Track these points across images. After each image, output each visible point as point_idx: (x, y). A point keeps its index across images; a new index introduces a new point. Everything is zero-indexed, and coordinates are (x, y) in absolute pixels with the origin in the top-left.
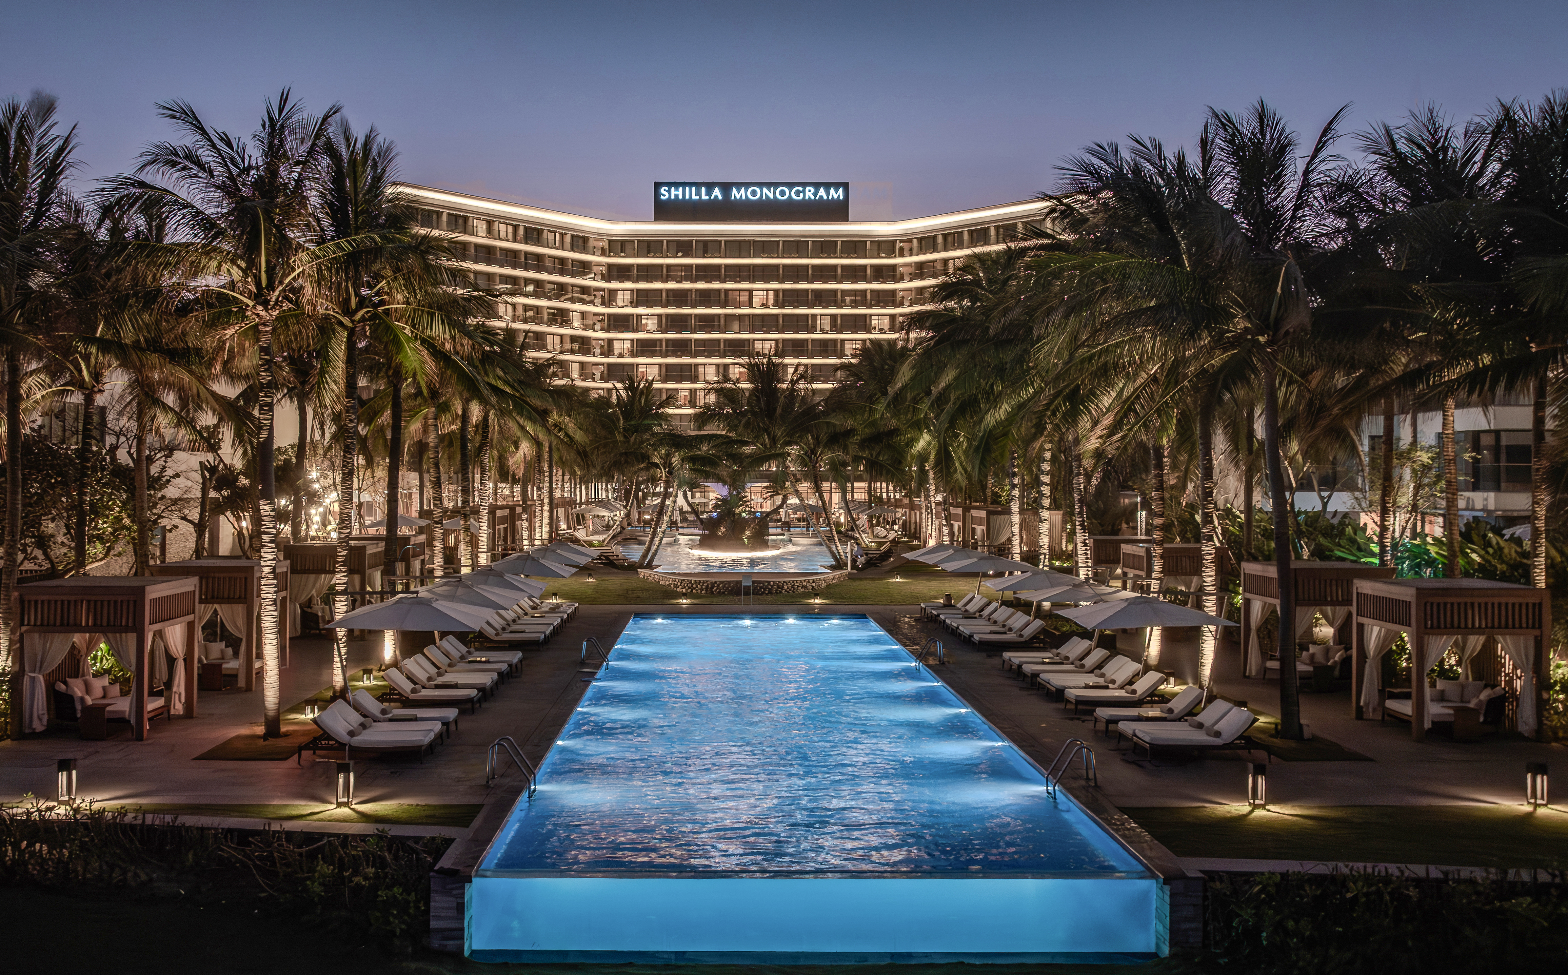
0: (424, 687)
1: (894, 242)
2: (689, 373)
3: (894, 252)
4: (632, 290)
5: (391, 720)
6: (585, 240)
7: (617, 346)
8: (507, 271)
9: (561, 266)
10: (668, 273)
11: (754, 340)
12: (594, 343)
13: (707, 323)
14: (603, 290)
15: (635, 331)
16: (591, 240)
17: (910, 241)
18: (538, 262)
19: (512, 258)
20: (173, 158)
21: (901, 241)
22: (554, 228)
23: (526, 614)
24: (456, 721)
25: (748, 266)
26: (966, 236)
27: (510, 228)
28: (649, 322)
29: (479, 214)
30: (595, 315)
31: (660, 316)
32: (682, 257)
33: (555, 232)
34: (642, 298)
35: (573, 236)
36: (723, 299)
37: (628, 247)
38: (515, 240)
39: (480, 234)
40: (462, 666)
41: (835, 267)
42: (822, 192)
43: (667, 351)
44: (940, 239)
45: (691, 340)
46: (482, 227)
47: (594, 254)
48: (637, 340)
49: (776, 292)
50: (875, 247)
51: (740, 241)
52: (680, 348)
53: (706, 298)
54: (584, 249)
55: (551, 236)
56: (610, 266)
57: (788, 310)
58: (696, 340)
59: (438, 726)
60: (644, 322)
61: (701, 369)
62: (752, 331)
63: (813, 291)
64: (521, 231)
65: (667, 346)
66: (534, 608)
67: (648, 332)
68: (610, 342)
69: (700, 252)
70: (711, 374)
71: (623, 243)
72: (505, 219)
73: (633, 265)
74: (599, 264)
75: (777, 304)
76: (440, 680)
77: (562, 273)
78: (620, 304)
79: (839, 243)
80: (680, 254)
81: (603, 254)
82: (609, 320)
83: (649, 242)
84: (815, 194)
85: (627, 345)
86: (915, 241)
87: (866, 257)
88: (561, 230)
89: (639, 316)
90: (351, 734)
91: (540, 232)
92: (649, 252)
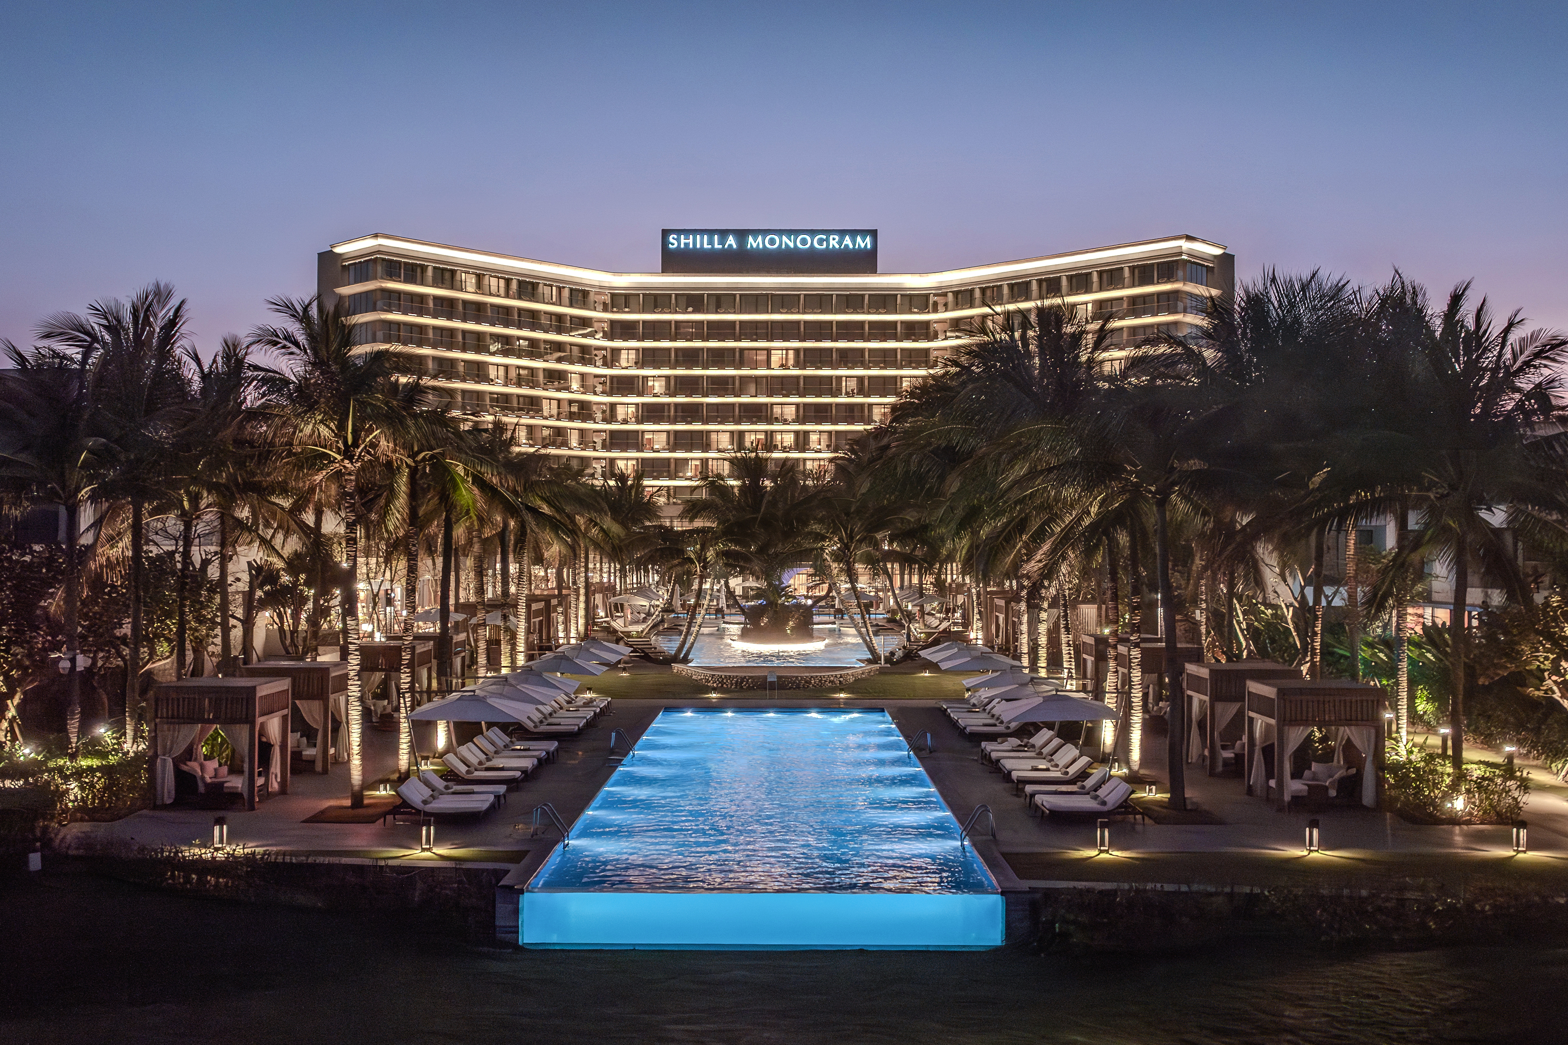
0: (476, 770)
1: (927, 296)
2: (701, 441)
3: (927, 307)
4: (637, 350)
5: (454, 793)
6: (585, 294)
7: (621, 412)
8: (499, 330)
9: (560, 323)
10: (676, 331)
11: (772, 404)
12: (594, 408)
13: (721, 386)
14: (605, 349)
15: (640, 394)
16: (592, 295)
17: (945, 295)
18: (532, 319)
19: (504, 315)
20: (275, 339)
21: (935, 295)
22: (550, 281)
23: (561, 708)
24: (504, 796)
25: (766, 323)
26: (1006, 290)
27: (502, 282)
28: (657, 384)
29: (468, 267)
30: (596, 376)
31: (668, 378)
32: (693, 312)
33: (551, 286)
34: (648, 358)
35: (571, 290)
36: (738, 358)
37: (632, 301)
38: (507, 296)
39: (469, 289)
40: (507, 753)
41: (861, 324)
42: (847, 241)
43: (676, 417)
44: (977, 294)
45: (702, 404)
46: (471, 281)
47: (595, 309)
48: (643, 404)
49: (797, 351)
50: (907, 301)
51: (757, 295)
52: (690, 413)
53: (719, 358)
54: (584, 305)
55: (547, 290)
56: (613, 323)
57: (810, 372)
58: (708, 405)
59: (491, 798)
60: (650, 384)
61: (714, 436)
62: (770, 395)
63: (838, 350)
64: (514, 285)
65: (676, 411)
66: (569, 702)
67: (655, 395)
68: (613, 406)
69: (712, 307)
70: (725, 441)
71: (627, 296)
72: (496, 273)
73: (638, 322)
74: (601, 321)
75: (797, 365)
76: (489, 764)
77: (559, 331)
78: (624, 363)
79: (867, 297)
80: (690, 309)
81: (605, 310)
82: (612, 382)
83: (656, 296)
84: (840, 243)
85: (632, 409)
86: (950, 295)
87: (896, 313)
88: (559, 284)
89: (645, 378)
90: (425, 802)
91: (535, 286)
92: (656, 307)
